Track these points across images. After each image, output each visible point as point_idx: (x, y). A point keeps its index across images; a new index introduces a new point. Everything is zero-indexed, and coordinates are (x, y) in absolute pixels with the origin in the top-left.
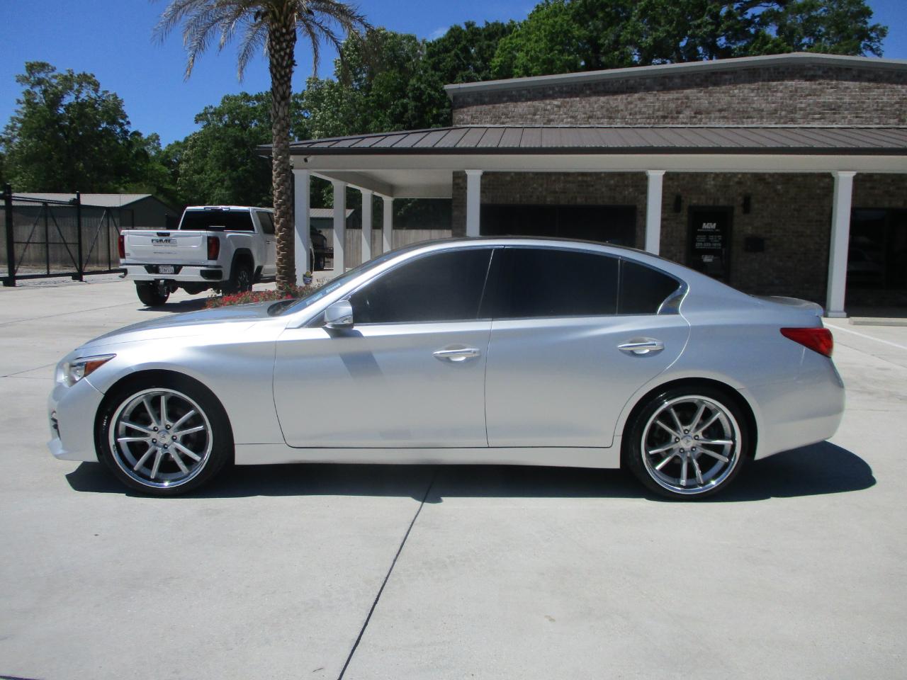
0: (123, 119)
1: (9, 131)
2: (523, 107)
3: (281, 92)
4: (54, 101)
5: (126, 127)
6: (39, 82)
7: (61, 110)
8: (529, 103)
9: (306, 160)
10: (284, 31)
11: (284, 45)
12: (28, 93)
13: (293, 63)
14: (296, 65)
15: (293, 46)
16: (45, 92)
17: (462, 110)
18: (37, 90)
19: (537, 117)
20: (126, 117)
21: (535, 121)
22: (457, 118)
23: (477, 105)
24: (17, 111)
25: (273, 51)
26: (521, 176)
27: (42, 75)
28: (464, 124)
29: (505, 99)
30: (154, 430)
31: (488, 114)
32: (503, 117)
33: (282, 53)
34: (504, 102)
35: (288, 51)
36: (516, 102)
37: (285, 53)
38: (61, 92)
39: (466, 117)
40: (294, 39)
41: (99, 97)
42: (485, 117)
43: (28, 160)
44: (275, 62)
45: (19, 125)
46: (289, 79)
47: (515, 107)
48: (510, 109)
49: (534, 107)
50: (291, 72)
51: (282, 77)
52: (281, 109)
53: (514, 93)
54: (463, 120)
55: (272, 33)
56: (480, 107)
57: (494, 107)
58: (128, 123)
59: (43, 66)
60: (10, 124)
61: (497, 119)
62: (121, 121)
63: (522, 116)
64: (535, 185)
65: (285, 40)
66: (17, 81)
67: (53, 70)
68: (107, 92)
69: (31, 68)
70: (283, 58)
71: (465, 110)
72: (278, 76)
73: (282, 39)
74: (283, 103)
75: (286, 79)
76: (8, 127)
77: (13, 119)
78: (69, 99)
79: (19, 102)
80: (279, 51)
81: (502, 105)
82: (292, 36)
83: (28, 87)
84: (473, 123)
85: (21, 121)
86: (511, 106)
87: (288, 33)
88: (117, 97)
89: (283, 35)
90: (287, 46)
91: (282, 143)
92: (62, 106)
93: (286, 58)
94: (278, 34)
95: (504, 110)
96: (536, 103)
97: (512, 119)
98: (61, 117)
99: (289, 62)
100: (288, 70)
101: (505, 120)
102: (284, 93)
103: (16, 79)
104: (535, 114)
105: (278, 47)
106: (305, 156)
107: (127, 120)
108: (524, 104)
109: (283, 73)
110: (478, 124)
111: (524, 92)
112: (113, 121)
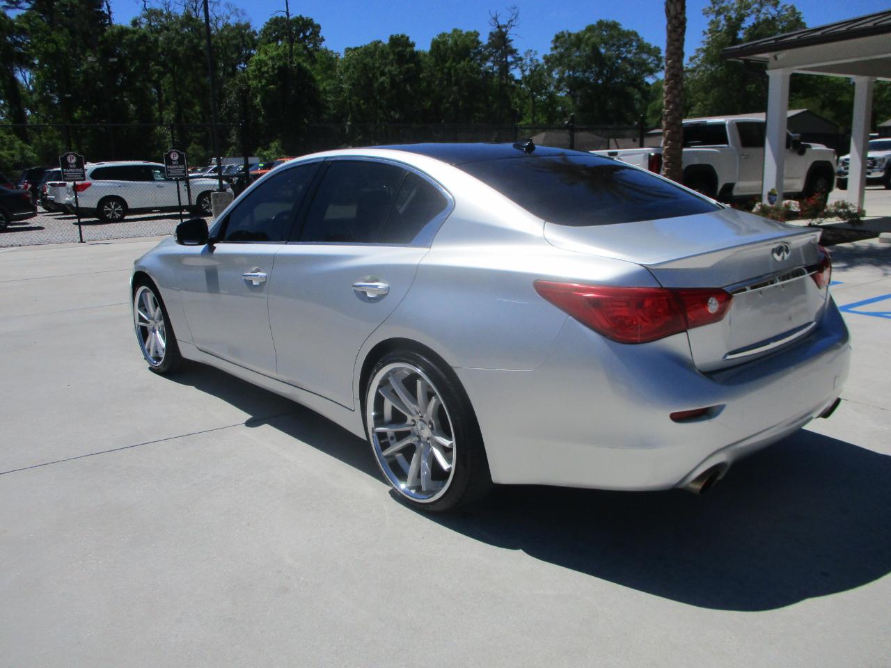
1: (693, 61)
4: (734, 26)
6: (718, 13)
7: (741, 34)
9: (776, 58)
12: (712, 22)
18: (721, 18)
24: (702, 42)
41: (779, 12)
43: (708, 87)
45: (702, 55)
60: (694, 55)
66: (704, 14)
68: (785, 6)
76: (692, 58)
77: (697, 50)
78: (749, 22)
79: (705, 33)
83: (712, 17)
85: (704, 51)
88: (795, 11)
91: (672, 45)
92: (742, 29)
103: (702, 12)
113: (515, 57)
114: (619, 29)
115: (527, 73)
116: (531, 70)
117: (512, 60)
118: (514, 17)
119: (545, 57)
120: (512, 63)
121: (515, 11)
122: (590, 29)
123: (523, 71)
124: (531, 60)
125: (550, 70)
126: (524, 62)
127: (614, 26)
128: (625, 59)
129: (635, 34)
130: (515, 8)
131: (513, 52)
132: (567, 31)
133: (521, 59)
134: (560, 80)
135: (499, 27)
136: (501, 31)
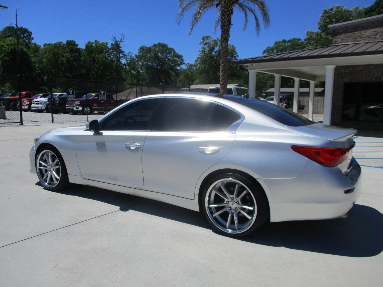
0: (236, 54)
1: (196, 62)
2: (369, 32)
3: (224, 37)
4: (211, 50)
5: (237, 58)
6: (206, 44)
7: (214, 53)
8: (373, 29)
10: (226, 10)
11: (226, 16)
12: (203, 48)
13: (230, 24)
14: (232, 24)
15: (230, 16)
16: (208, 46)
17: (337, 37)
18: (206, 46)
19: (378, 36)
20: (237, 53)
21: (376, 39)
22: (334, 41)
23: (345, 33)
24: (199, 55)
25: (222, 20)
26: (367, 67)
27: (208, 41)
28: (337, 43)
29: (360, 29)
30: (49, 166)
31: (350, 38)
32: (359, 38)
33: (225, 20)
34: (359, 31)
35: (228, 19)
36: (366, 29)
37: (226, 20)
38: (213, 46)
39: (338, 40)
40: (232, 13)
42: (349, 39)
43: (201, 73)
44: (222, 24)
45: (199, 60)
46: (229, 31)
47: (365, 32)
48: (362, 34)
49: (376, 31)
50: (229, 27)
51: (225, 30)
52: (224, 44)
53: (365, 25)
54: (336, 42)
55: (222, 12)
56: (346, 34)
57: (353, 34)
58: (238, 56)
59: (208, 37)
60: (196, 60)
61: (355, 39)
62: (235, 55)
63: (369, 37)
64: (375, 72)
65: (226, 14)
66: (200, 44)
67: (211, 39)
69: (204, 39)
70: (225, 22)
71: (338, 36)
72: (223, 30)
73: (225, 14)
74: (224, 41)
75: (227, 31)
76: (196, 61)
77: (197, 58)
78: (216, 49)
79: (200, 51)
80: (224, 19)
81: (358, 32)
82: (230, 12)
83: (203, 46)
84: (342, 43)
85: (200, 58)
86: (363, 32)
87: (228, 11)
88: (233, 46)
89: (225, 12)
90: (227, 17)
91: (224, 58)
92: (214, 51)
93: (227, 22)
94: (224, 12)
95: (359, 34)
96: (377, 29)
97: (363, 39)
98: (213, 56)
99: (228, 24)
100: (227, 27)
101: (359, 40)
102: (226, 37)
104: (376, 35)
105: (223, 18)
106: (252, 64)
107: (237, 55)
108: (370, 31)
109: (225, 28)
110: (344, 43)
111: (370, 24)
112: (232, 56)
113: (123, 54)
114: (167, 47)
115: (129, 61)
116: (130, 60)
117: (122, 55)
118: (123, 38)
119: (136, 56)
120: (122, 57)
121: (123, 36)
122: (155, 46)
123: (127, 61)
124: (131, 56)
125: (138, 61)
126: (127, 57)
127: (164, 46)
128: (169, 59)
129: (173, 49)
130: (123, 34)
131: (122, 52)
132: (145, 46)
133: (126, 55)
134: (142, 65)
135: (116, 41)
136: (117, 43)
